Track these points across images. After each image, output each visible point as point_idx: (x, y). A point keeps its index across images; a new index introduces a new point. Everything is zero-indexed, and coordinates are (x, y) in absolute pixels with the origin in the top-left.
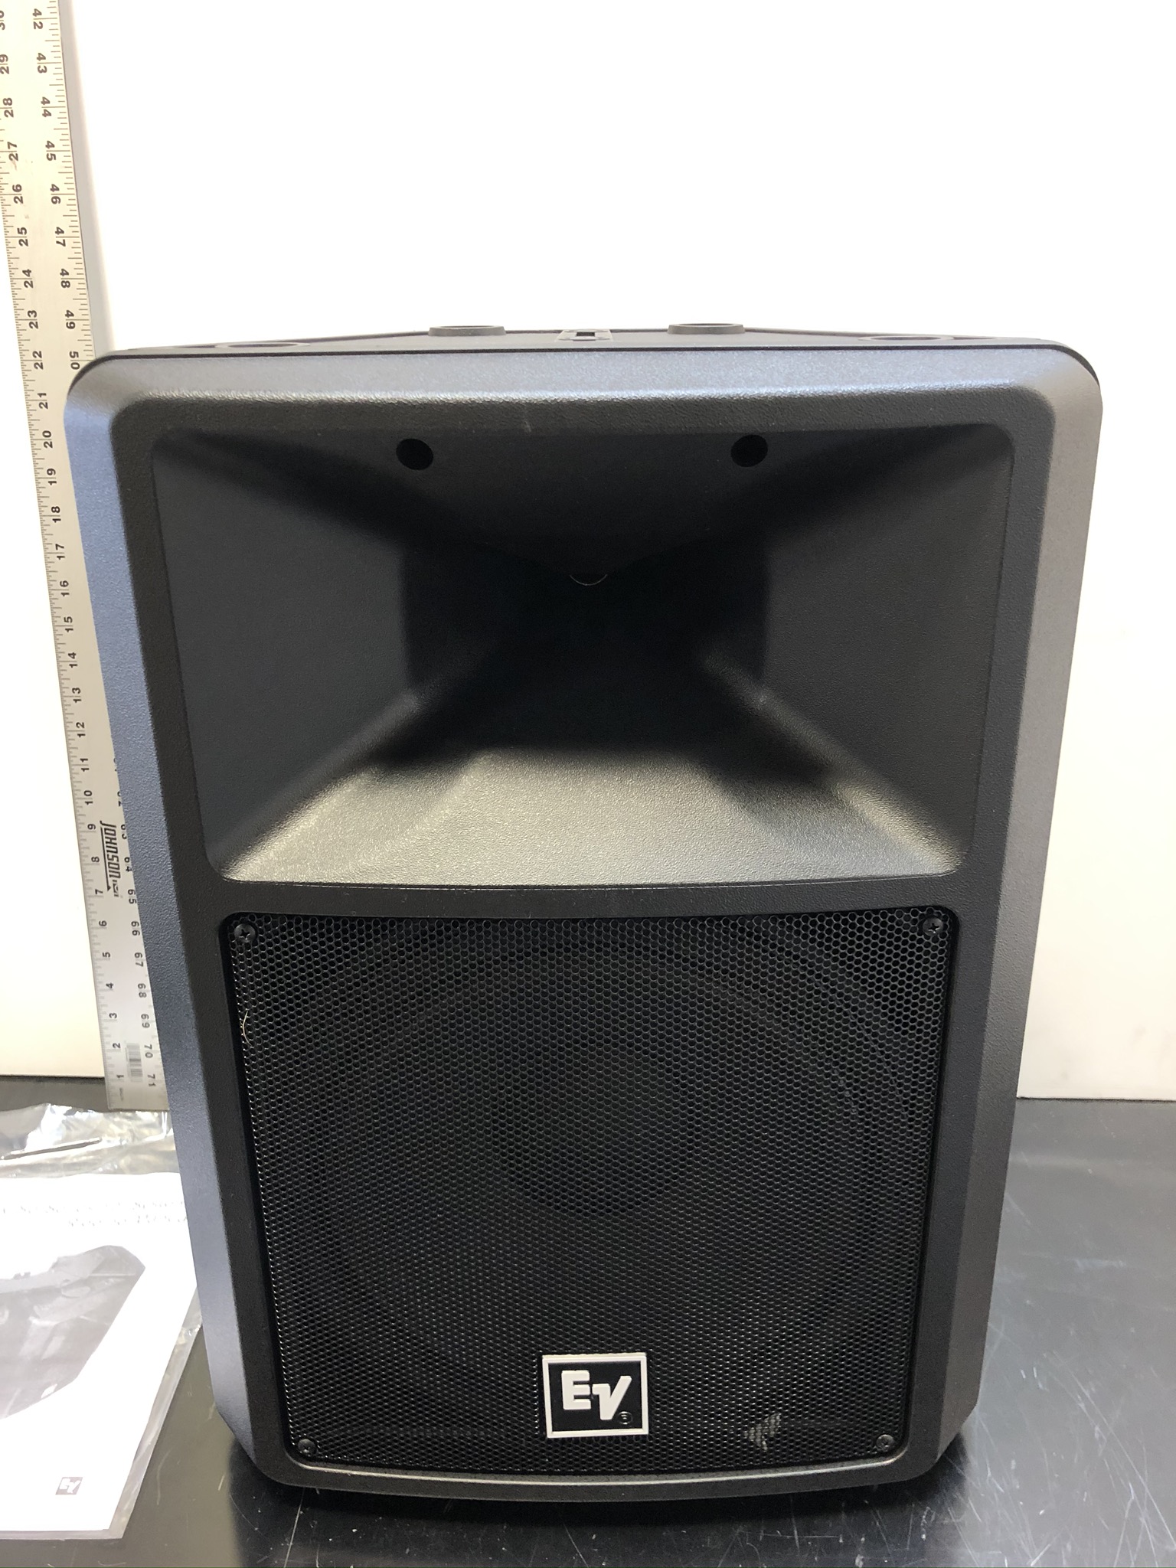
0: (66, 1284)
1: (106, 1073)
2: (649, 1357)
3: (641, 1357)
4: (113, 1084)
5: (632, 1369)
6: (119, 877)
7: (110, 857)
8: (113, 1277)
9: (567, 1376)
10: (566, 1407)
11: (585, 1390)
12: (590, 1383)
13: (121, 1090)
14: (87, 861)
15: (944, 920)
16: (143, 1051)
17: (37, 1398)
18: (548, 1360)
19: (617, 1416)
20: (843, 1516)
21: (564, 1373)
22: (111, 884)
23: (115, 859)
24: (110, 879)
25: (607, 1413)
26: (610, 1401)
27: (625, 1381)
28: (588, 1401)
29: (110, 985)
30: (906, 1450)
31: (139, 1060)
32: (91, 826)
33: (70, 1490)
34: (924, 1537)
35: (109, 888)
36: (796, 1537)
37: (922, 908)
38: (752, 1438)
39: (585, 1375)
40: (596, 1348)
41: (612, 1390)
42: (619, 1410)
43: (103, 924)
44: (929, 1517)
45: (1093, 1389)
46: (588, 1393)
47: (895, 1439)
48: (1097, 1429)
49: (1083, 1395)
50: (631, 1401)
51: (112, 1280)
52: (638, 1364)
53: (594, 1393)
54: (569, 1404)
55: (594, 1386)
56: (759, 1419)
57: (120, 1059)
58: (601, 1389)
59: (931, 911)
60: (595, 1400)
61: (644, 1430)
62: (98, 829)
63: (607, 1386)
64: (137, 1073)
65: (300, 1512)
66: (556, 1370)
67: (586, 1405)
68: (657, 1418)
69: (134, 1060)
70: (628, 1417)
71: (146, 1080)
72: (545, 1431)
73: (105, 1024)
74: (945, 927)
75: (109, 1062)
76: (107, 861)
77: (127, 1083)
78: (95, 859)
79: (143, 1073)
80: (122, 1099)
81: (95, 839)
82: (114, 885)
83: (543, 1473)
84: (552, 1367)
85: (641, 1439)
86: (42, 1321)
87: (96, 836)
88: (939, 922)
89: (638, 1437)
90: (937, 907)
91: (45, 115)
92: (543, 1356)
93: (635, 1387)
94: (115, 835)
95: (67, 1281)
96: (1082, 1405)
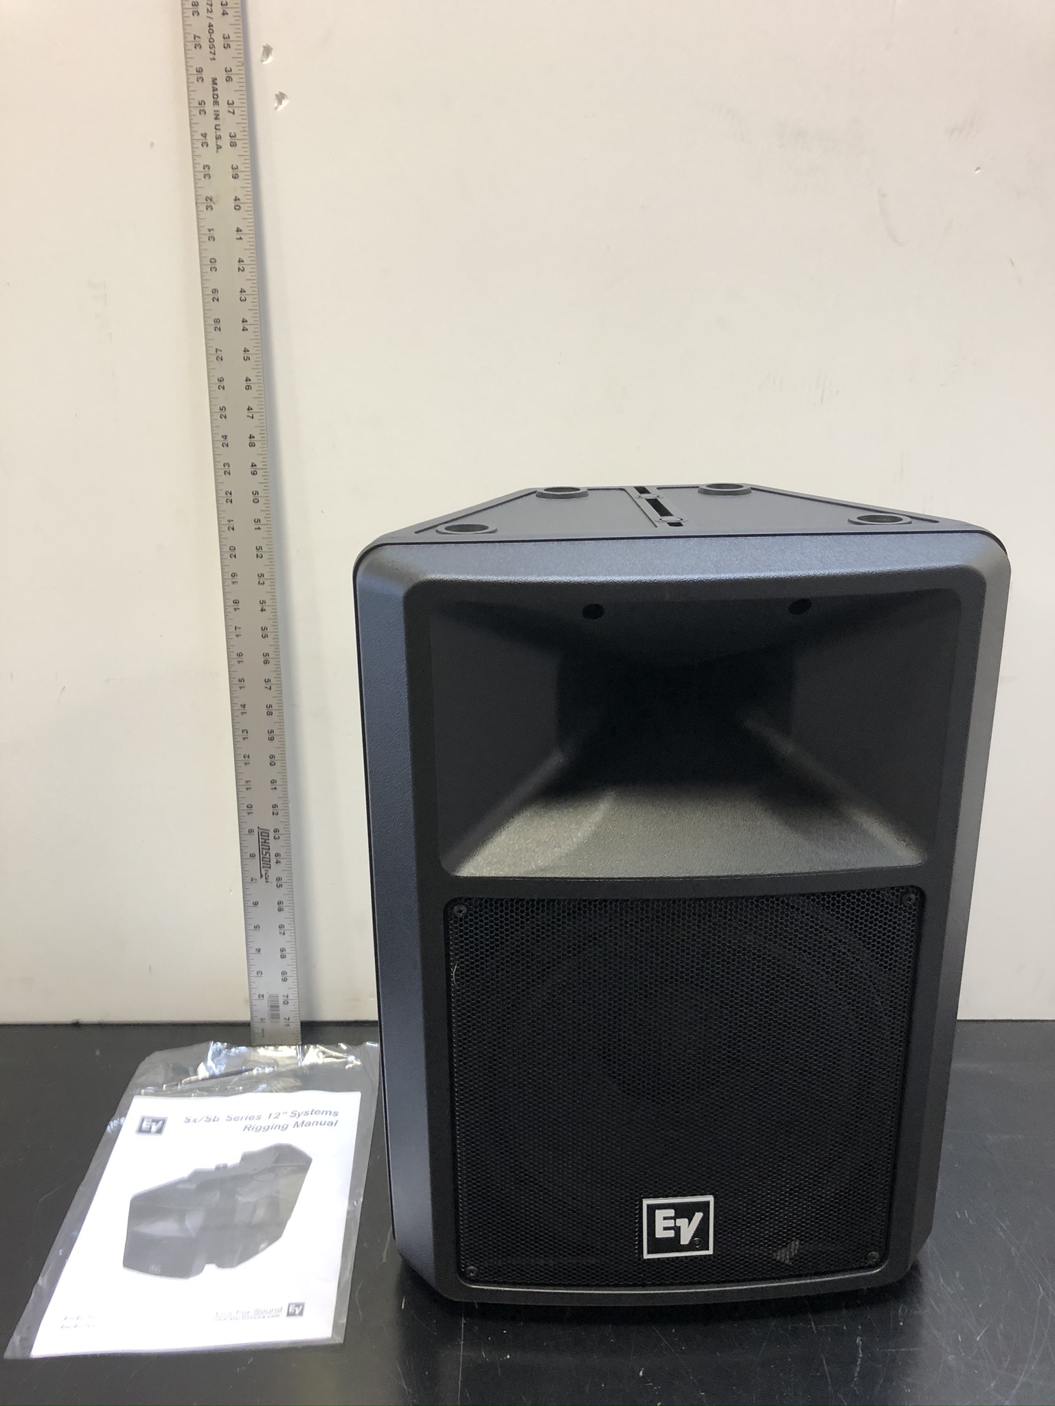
0: (255, 1172)
1: (251, 1018)
2: (715, 1198)
3: (710, 1199)
4: (257, 1027)
5: (704, 1207)
6: (270, 867)
7: (264, 853)
8: (289, 1166)
9: (659, 1214)
10: (657, 1236)
11: (671, 1223)
12: (674, 1218)
13: (263, 1030)
14: (246, 857)
15: (916, 894)
16: (281, 1000)
17: (256, 1252)
18: (646, 1202)
19: (692, 1241)
20: (844, 1311)
21: (658, 1212)
22: (263, 873)
23: (268, 855)
24: (263, 870)
25: (685, 1239)
26: (688, 1231)
27: (698, 1216)
28: (673, 1231)
29: (259, 950)
30: (887, 1262)
31: (278, 1007)
32: (251, 831)
33: (297, 1312)
34: (901, 1324)
35: (261, 876)
36: (814, 1327)
37: (902, 888)
38: (778, 1258)
39: (671, 1213)
40: (680, 1192)
41: (689, 1223)
42: (694, 1237)
43: (256, 904)
44: (903, 1311)
45: (1008, 1223)
46: (673, 1225)
47: (880, 1254)
48: (1013, 1249)
49: (1001, 1227)
50: (702, 1231)
51: (289, 1168)
52: (708, 1203)
53: (677, 1225)
54: (660, 1233)
55: (677, 1220)
56: (786, 1244)
57: (263, 1007)
58: (683, 1222)
59: (907, 890)
60: (677, 1230)
61: (710, 1252)
62: (256, 833)
63: (686, 1220)
64: (275, 1016)
65: (463, 1321)
66: (652, 1209)
67: (671, 1234)
68: (719, 1242)
69: (274, 1007)
70: (700, 1241)
71: (282, 1022)
72: (643, 1254)
73: (253, 979)
74: (917, 899)
75: (255, 1008)
76: (261, 856)
77: (268, 1025)
78: (252, 856)
79: (281, 1016)
80: (263, 1036)
81: (253, 841)
82: (266, 874)
83: (639, 1285)
84: (649, 1206)
85: (708, 1258)
86: (245, 1198)
87: (254, 838)
88: (913, 896)
89: (705, 1256)
90: (912, 887)
91: (243, 330)
92: (644, 1200)
93: (705, 1221)
94: (268, 836)
95: (256, 1170)
96: (1001, 1234)
